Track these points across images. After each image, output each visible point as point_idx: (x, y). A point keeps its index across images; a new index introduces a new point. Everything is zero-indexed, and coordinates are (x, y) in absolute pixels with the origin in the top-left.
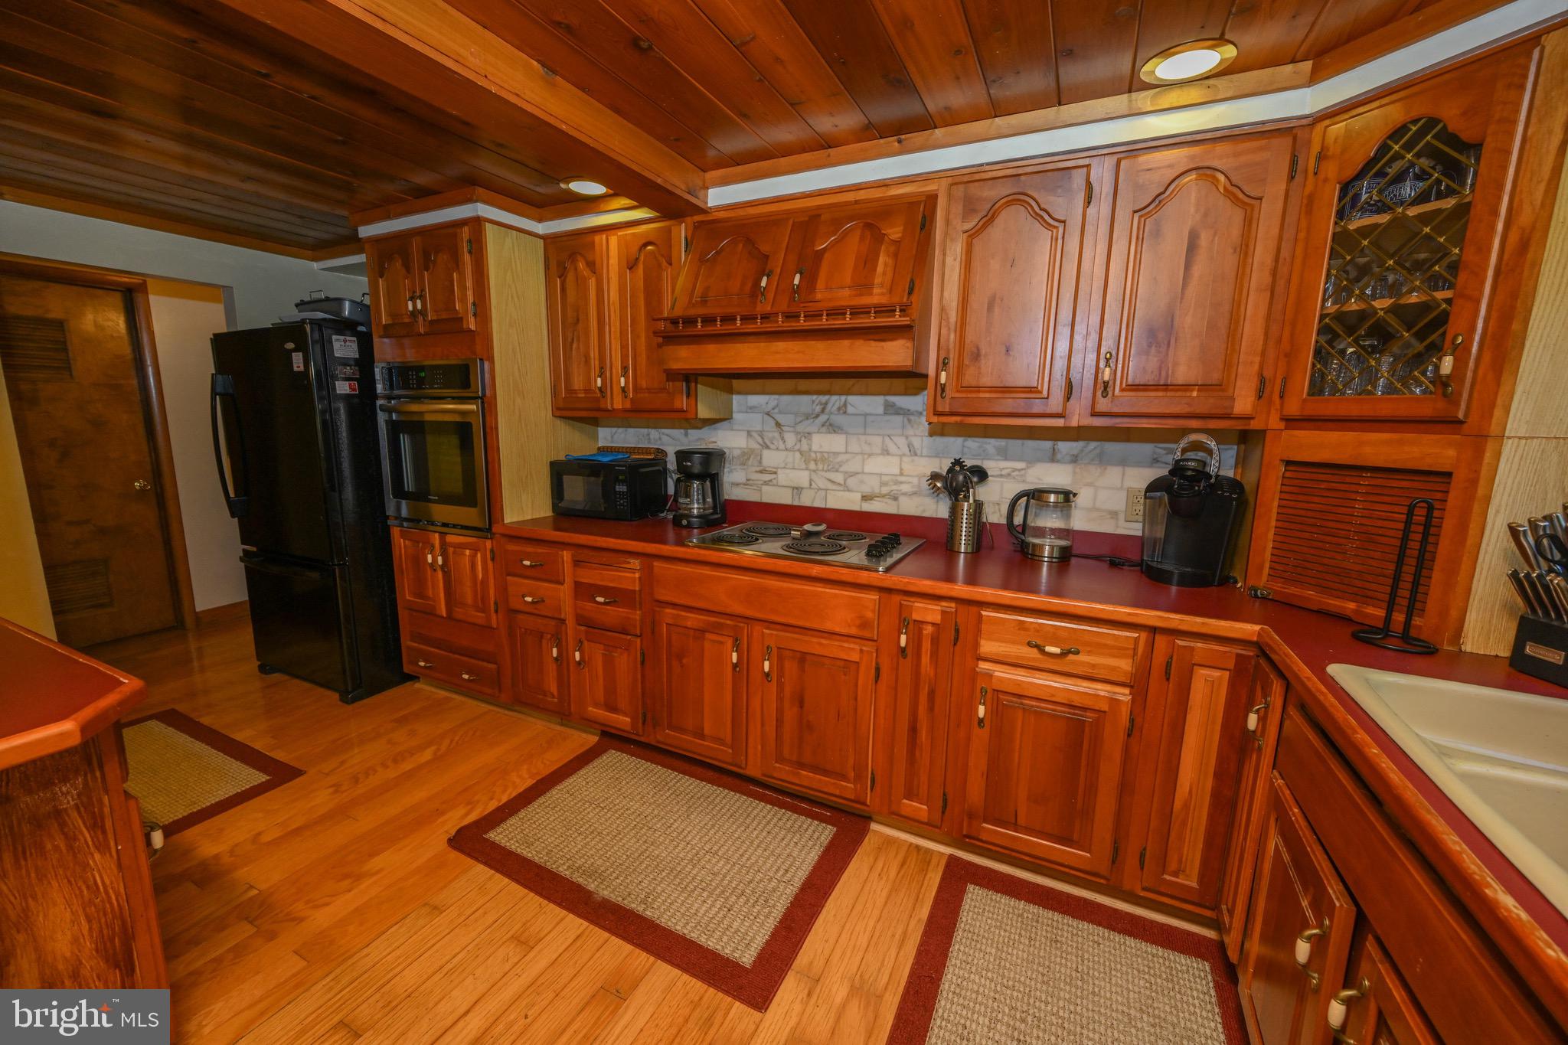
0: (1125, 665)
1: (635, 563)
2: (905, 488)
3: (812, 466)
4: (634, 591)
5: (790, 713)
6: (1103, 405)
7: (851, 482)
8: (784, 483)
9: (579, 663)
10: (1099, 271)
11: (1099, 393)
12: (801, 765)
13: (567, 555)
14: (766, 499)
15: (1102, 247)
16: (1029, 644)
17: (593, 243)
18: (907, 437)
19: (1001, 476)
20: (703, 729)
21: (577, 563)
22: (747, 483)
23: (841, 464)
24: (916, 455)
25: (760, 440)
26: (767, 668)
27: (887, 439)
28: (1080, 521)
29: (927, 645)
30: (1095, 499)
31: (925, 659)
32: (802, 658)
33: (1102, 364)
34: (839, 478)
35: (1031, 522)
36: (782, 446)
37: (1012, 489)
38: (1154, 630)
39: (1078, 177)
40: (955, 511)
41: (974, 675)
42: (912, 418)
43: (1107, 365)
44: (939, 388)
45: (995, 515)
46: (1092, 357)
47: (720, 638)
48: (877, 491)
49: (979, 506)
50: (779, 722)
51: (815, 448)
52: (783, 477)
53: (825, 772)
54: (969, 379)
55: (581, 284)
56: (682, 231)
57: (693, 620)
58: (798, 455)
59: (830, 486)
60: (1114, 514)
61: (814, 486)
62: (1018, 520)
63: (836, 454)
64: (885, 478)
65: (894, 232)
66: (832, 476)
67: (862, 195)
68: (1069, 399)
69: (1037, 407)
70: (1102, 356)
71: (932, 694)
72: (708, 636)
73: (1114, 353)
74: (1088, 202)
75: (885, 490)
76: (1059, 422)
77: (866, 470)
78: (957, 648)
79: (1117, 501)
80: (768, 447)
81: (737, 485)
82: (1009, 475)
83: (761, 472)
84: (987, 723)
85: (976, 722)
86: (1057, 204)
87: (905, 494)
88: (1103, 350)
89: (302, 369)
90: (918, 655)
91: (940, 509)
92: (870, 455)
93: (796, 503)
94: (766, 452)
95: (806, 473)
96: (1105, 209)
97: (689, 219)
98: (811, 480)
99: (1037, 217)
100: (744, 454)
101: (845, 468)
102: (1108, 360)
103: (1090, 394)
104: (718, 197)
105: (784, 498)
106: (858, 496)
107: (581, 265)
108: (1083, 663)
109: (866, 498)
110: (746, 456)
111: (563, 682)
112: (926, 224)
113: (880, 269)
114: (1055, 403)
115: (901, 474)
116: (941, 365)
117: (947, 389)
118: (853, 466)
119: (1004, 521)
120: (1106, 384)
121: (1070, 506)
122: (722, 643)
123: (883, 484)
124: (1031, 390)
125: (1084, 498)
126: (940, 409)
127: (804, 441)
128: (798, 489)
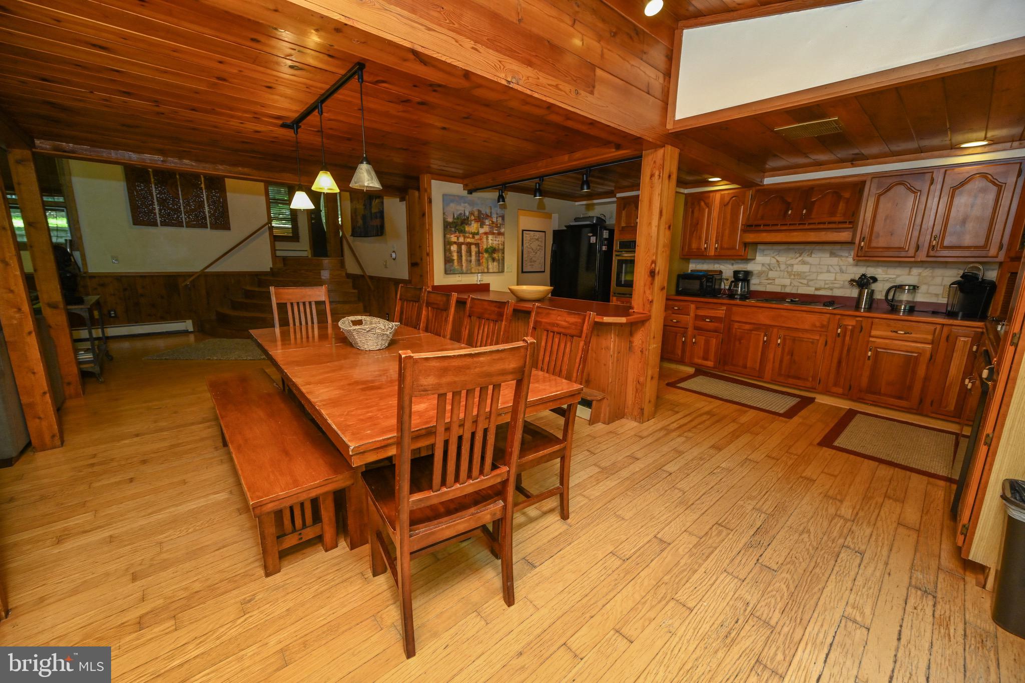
0: (930, 337)
1: (724, 308)
2: (836, 285)
3: (792, 277)
4: (722, 318)
5: (787, 358)
6: (932, 253)
7: (810, 283)
8: (777, 284)
9: (694, 343)
10: (934, 207)
11: (930, 249)
12: (789, 376)
13: (693, 306)
14: (768, 290)
15: (936, 199)
16: (891, 331)
17: (709, 197)
18: (840, 266)
19: (884, 281)
20: (746, 365)
21: (697, 308)
22: (759, 284)
23: (806, 276)
24: (843, 272)
25: (768, 267)
26: (779, 342)
27: (830, 267)
28: (920, 298)
29: (848, 333)
30: (928, 290)
31: (847, 338)
32: (794, 340)
33: (933, 239)
34: (805, 282)
35: (896, 298)
36: (778, 269)
37: (888, 286)
38: (943, 325)
39: (928, 176)
40: (861, 294)
41: (868, 342)
42: (843, 258)
43: (934, 240)
44: (860, 248)
45: (879, 295)
46: (928, 237)
47: (758, 333)
48: (823, 286)
49: (872, 293)
50: (781, 361)
51: (794, 270)
52: (777, 281)
53: (799, 378)
54: (874, 244)
55: (702, 211)
56: (750, 193)
57: (747, 327)
58: (786, 273)
59: (800, 285)
60: (937, 295)
61: (792, 285)
62: (890, 297)
63: (804, 272)
64: (827, 282)
65: (847, 195)
66: (802, 281)
67: (833, 181)
68: (917, 251)
69: (903, 254)
70: (933, 237)
71: (849, 350)
72: (753, 332)
73: (938, 236)
74: (932, 183)
75: (826, 286)
76: (913, 259)
77: (819, 278)
78: (861, 334)
79: (939, 290)
80: (771, 270)
81: (756, 284)
82: (887, 280)
83: (767, 279)
84: (871, 358)
85: (867, 357)
86: (917, 185)
87: (836, 288)
88: (934, 234)
89: (595, 242)
90: (845, 336)
91: (854, 293)
92: (821, 273)
93: (783, 291)
94: (770, 272)
95: (789, 280)
96: (939, 187)
97: (754, 189)
98: (791, 283)
99: (909, 189)
100: (759, 273)
101: (808, 278)
102: (935, 238)
103: (927, 250)
104: (768, 181)
105: (778, 289)
106: (814, 289)
107: (702, 204)
108: (913, 337)
109: (817, 289)
110: (760, 274)
111: (683, 351)
112: (861, 191)
113: (840, 207)
114: (911, 252)
115: (835, 280)
116: (862, 240)
117: (864, 248)
118: (813, 276)
119: (884, 298)
120: (933, 246)
121: (915, 291)
122: (759, 334)
123: (825, 284)
124: (900, 249)
125: (923, 288)
126: (859, 255)
127: (790, 268)
128: (785, 286)
